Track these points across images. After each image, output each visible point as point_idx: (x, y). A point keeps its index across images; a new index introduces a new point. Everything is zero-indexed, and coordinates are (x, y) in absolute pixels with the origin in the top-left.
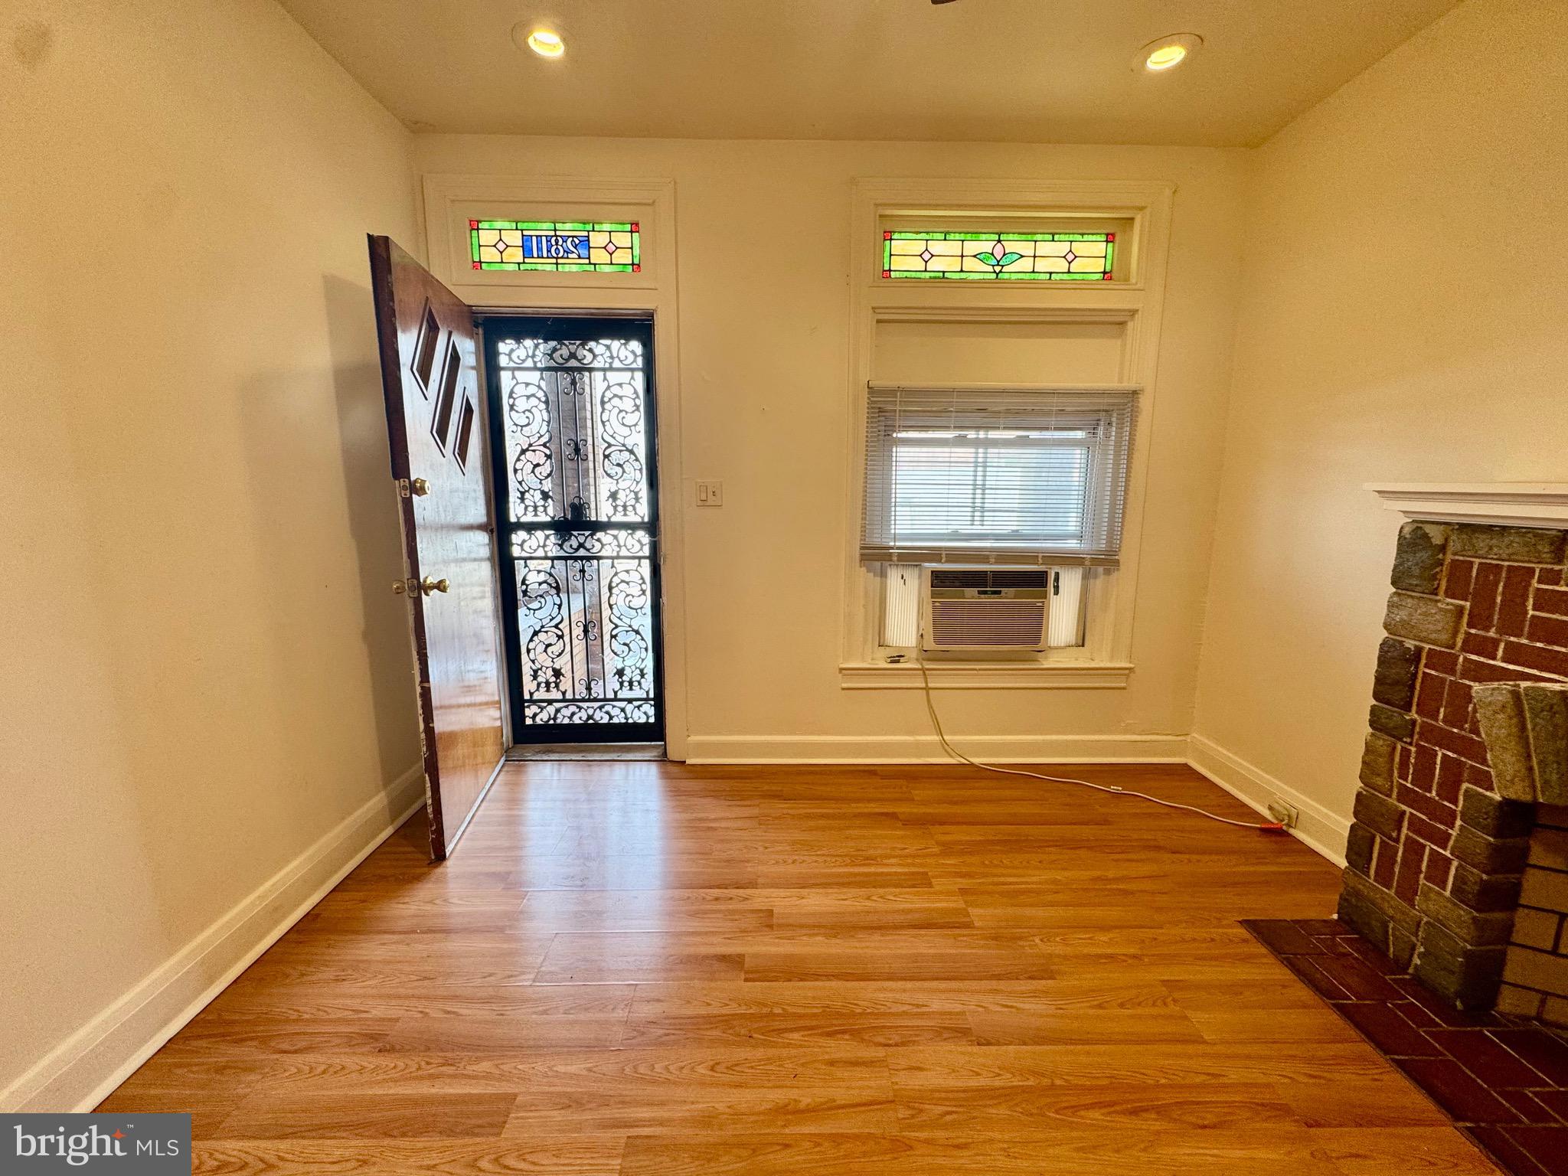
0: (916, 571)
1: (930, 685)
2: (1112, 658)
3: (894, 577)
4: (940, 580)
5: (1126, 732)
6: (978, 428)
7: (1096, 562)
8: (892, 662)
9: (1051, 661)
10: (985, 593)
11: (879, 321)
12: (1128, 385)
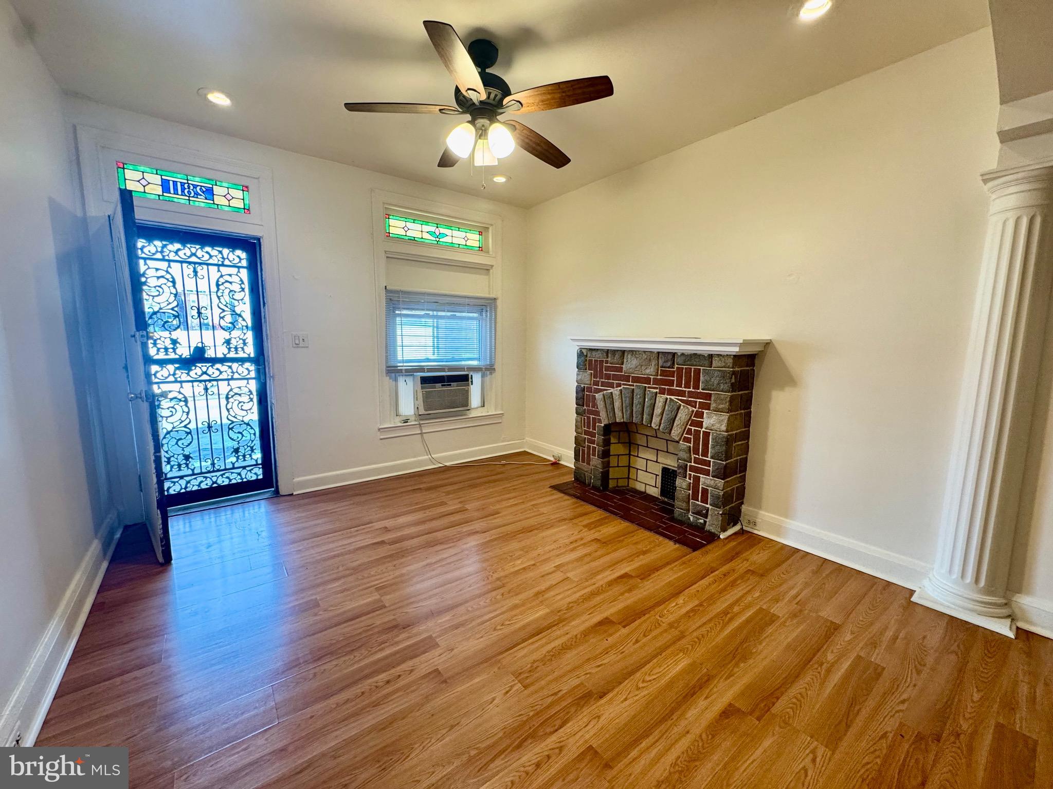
0: (411, 378)
1: (424, 431)
2: (495, 410)
3: (401, 380)
4: (424, 380)
5: (503, 442)
6: (433, 310)
7: (487, 369)
8: (404, 423)
9: (473, 414)
10: (444, 385)
11: (387, 257)
12: (492, 296)
